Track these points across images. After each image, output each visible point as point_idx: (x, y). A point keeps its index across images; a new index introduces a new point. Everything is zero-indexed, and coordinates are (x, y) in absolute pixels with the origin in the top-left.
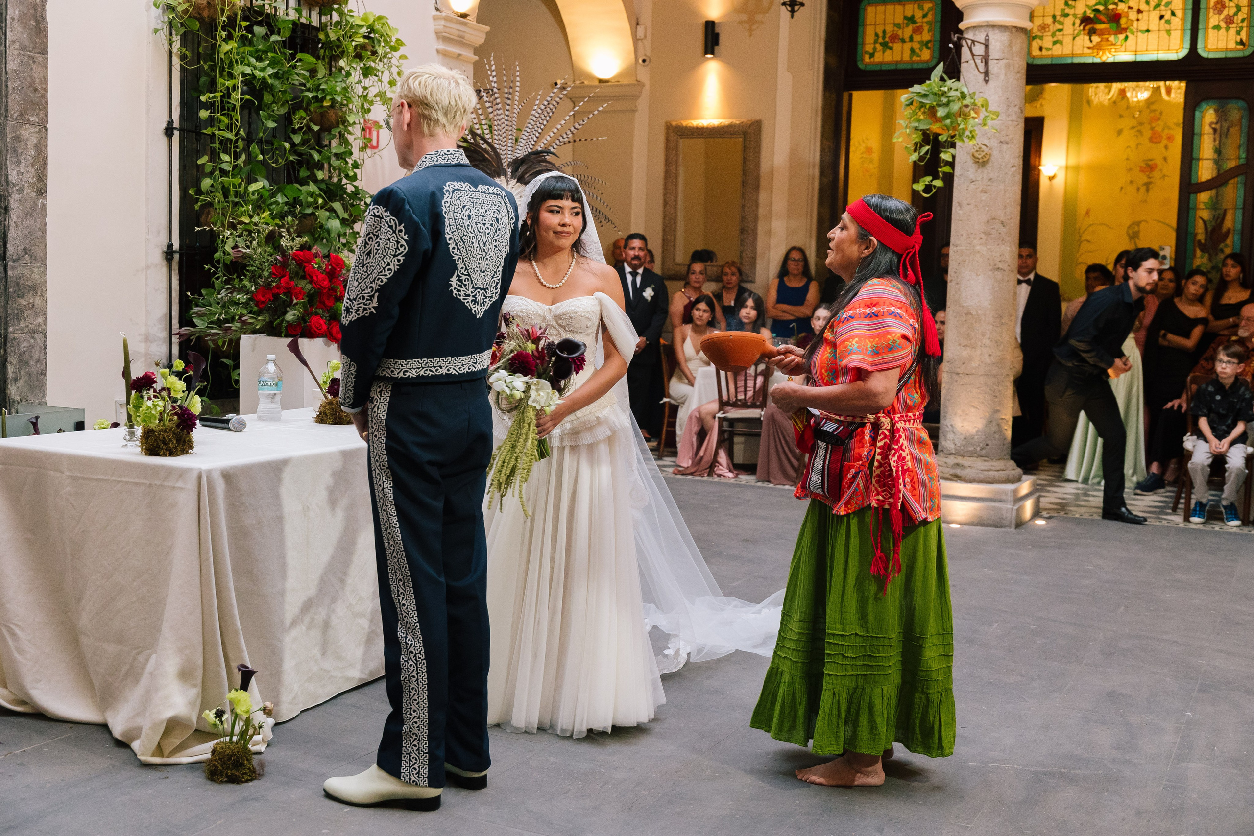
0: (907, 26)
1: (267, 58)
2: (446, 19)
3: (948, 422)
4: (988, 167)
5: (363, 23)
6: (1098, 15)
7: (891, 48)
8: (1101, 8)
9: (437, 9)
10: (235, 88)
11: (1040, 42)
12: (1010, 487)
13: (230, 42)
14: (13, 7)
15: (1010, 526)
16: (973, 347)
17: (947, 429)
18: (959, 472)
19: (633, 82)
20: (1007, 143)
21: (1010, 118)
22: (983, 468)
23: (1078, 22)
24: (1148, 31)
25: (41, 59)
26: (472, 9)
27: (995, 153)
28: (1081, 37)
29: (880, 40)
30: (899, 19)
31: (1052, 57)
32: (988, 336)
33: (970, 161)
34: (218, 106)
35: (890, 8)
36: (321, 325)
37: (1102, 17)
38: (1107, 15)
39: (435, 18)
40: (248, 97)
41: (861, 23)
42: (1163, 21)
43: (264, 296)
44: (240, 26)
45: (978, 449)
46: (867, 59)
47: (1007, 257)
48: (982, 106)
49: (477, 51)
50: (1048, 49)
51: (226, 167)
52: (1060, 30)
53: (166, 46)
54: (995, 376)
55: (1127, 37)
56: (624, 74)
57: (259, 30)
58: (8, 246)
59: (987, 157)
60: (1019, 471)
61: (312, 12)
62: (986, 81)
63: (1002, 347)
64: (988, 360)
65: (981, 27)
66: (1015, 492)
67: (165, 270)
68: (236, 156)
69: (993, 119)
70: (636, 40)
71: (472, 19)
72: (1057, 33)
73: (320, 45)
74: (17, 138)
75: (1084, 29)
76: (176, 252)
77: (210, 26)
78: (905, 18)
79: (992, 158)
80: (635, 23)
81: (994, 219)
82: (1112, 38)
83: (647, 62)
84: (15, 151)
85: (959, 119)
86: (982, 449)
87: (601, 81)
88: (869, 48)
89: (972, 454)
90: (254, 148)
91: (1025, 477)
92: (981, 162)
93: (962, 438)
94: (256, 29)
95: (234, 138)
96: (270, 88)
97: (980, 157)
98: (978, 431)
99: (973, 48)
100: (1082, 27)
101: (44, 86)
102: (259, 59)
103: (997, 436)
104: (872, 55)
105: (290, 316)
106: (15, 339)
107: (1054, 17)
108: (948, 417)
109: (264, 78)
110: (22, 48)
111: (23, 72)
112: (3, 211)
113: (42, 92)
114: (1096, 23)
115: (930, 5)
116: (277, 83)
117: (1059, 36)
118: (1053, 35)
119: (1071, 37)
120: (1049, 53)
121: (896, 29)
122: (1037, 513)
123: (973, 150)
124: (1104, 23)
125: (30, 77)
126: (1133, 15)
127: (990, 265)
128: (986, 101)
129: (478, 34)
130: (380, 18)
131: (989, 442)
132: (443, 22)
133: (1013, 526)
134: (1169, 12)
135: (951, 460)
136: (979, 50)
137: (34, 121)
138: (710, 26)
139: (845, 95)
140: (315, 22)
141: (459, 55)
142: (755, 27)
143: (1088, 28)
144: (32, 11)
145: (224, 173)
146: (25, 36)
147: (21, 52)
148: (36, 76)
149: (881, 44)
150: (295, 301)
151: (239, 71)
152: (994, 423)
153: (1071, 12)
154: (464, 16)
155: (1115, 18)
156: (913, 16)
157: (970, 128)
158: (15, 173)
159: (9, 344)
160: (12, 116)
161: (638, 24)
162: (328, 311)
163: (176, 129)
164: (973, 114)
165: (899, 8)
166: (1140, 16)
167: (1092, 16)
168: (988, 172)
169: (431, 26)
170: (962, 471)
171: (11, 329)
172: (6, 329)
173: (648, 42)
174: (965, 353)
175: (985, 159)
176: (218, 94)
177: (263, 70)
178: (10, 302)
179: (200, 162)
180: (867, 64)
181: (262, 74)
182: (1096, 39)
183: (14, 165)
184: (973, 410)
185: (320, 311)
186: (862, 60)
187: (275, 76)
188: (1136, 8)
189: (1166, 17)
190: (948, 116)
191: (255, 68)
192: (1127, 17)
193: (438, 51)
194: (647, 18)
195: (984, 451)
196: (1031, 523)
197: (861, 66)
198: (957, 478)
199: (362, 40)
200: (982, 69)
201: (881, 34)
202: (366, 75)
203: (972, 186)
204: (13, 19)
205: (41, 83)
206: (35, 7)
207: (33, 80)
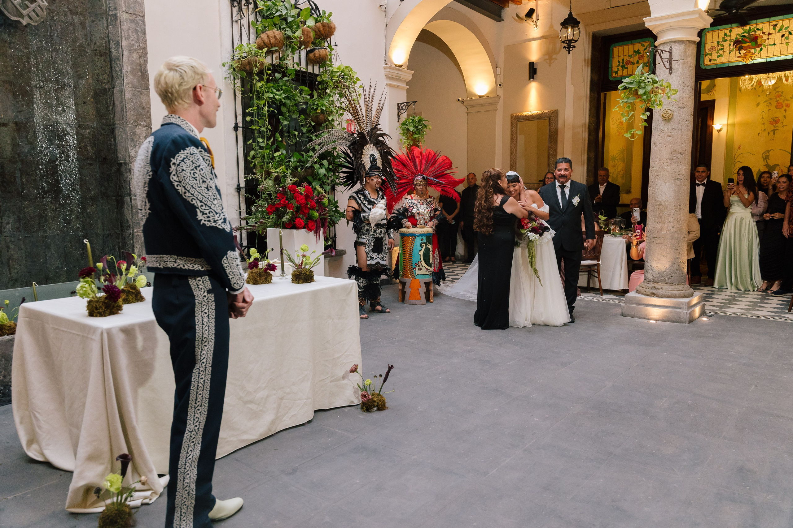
0: (635, 56)
1: (282, 90)
2: (390, 68)
3: (648, 264)
4: (672, 122)
5: (338, 70)
6: (744, 38)
7: (627, 68)
8: (746, 35)
9: (386, 64)
10: (264, 105)
11: (710, 57)
12: (686, 300)
13: (262, 82)
14: (127, 65)
15: (685, 322)
16: (663, 223)
17: (648, 268)
18: (655, 291)
19: (495, 95)
20: (683, 108)
21: (685, 93)
22: (669, 289)
23: (732, 43)
24: (774, 44)
25: (145, 92)
26: (405, 63)
27: (676, 114)
28: (734, 51)
29: (621, 64)
30: (631, 53)
31: (717, 64)
32: (672, 216)
33: (661, 119)
34: (255, 114)
35: (626, 47)
36: (301, 223)
37: (747, 40)
38: (749, 38)
39: (385, 68)
40: (272, 109)
41: (610, 56)
42: (784, 38)
43: (271, 209)
44: (267, 73)
45: (667, 279)
46: (614, 75)
47: (683, 172)
48: (667, 87)
49: (408, 84)
50: (714, 60)
51: (263, 145)
52: (722, 49)
53: (232, 86)
54: (677, 239)
55: (761, 49)
56: (491, 92)
57: (278, 75)
58: (131, 188)
59: (671, 116)
60: (692, 290)
61: (315, 67)
62: (671, 74)
63: (680, 222)
64: (672, 230)
65: (667, 42)
66: (689, 303)
67: (237, 197)
68: (268, 139)
69: (673, 94)
70: (496, 75)
71: (405, 67)
72: (720, 51)
73: (317, 83)
74: (134, 133)
75: (736, 47)
76: (243, 188)
77: (250, 74)
78: (635, 51)
79: (674, 117)
80: (495, 67)
81: (675, 151)
82: (752, 51)
83: (502, 86)
84: (133, 140)
85: (652, 95)
86: (669, 279)
87: (480, 97)
88: (615, 69)
89: (663, 282)
90: (277, 135)
91: (695, 293)
92: (667, 119)
93: (657, 273)
94: (277, 75)
95: (266, 130)
96: (284, 104)
97: (666, 116)
98: (666, 269)
99: (662, 55)
100: (734, 47)
101: (148, 106)
102: (278, 90)
103: (678, 272)
104: (616, 73)
105: (284, 219)
106: (138, 235)
107: (718, 42)
108: (649, 261)
109: (280, 100)
110: (134, 87)
111: (135, 99)
112: (128, 171)
113: (147, 109)
114: (743, 43)
115: (648, 43)
116: (288, 102)
117: (721, 53)
118: (717, 52)
119: (728, 52)
120: (716, 62)
121: (629, 58)
122: (703, 313)
123: (662, 113)
124: (748, 43)
125: (140, 101)
126: (765, 37)
127: (673, 177)
128: (669, 84)
129: (408, 75)
130: (347, 67)
131: (673, 275)
132: (388, 70)
133: (687, 322)
134: (788, 32)
135: (651, 285)
136: (666, 55)
137: (143, 124)
138: (532, 64)
139: (602, 95)
140: (316, 72)
141: (398, 86)
142: (552, 62)
143: (738, 46)
144: (138, 68)
145: (261, 148)
146: (135, 80)
147: (134, 89)
148: (143, 101)
149: (621, 66)
150: (288, 211)
151: (267, 97)
152: (676, 265)
153: (728, 38)
154: (400, 66)
155: (755, 39)
156: (639, 50)
157: (658, 99)
158: (133, 151)
159: (135, 238)
160: (130, 122)
161: (497, 67)
162: (305, 216)
163: (240, 127)
164: (660, 91)
165: (631, 47)
166: (770, 36)
167: (741, 39)
168: (672, 125)
169: (383, 72)
170: (657, 291)
171: (135, 230)
172: (133, 230)
173: (502, 76)
174: (658, 226)
175: (670, 118)
176: (255, 108)
177: (280, 95)
178: (134, 217)
179: (248, 143)
180: (614, 77)
181: (279, 97)
182: (743, 52)
183: (132, 147)
184: (663, 257)
185: (301, 216)
186: (612, 75)
187: (287, 98)
188: (767, 32)
189: (785, 36)
190: (645, 94)
191: (276, 95)
192: (762, 37)
193: (387, 85)
194: (501, 64)
195: (670, 280)
196: (699, 319)
197: (611, 79)
198: (654, 295)
199: (337, 79)
200: (668, 66)
201: (621, 62)
202: (341, 97)
203: (662, 133)
204: (127, 72)
205: (146, 104)
206: (140, 65)
207: (141, 103)
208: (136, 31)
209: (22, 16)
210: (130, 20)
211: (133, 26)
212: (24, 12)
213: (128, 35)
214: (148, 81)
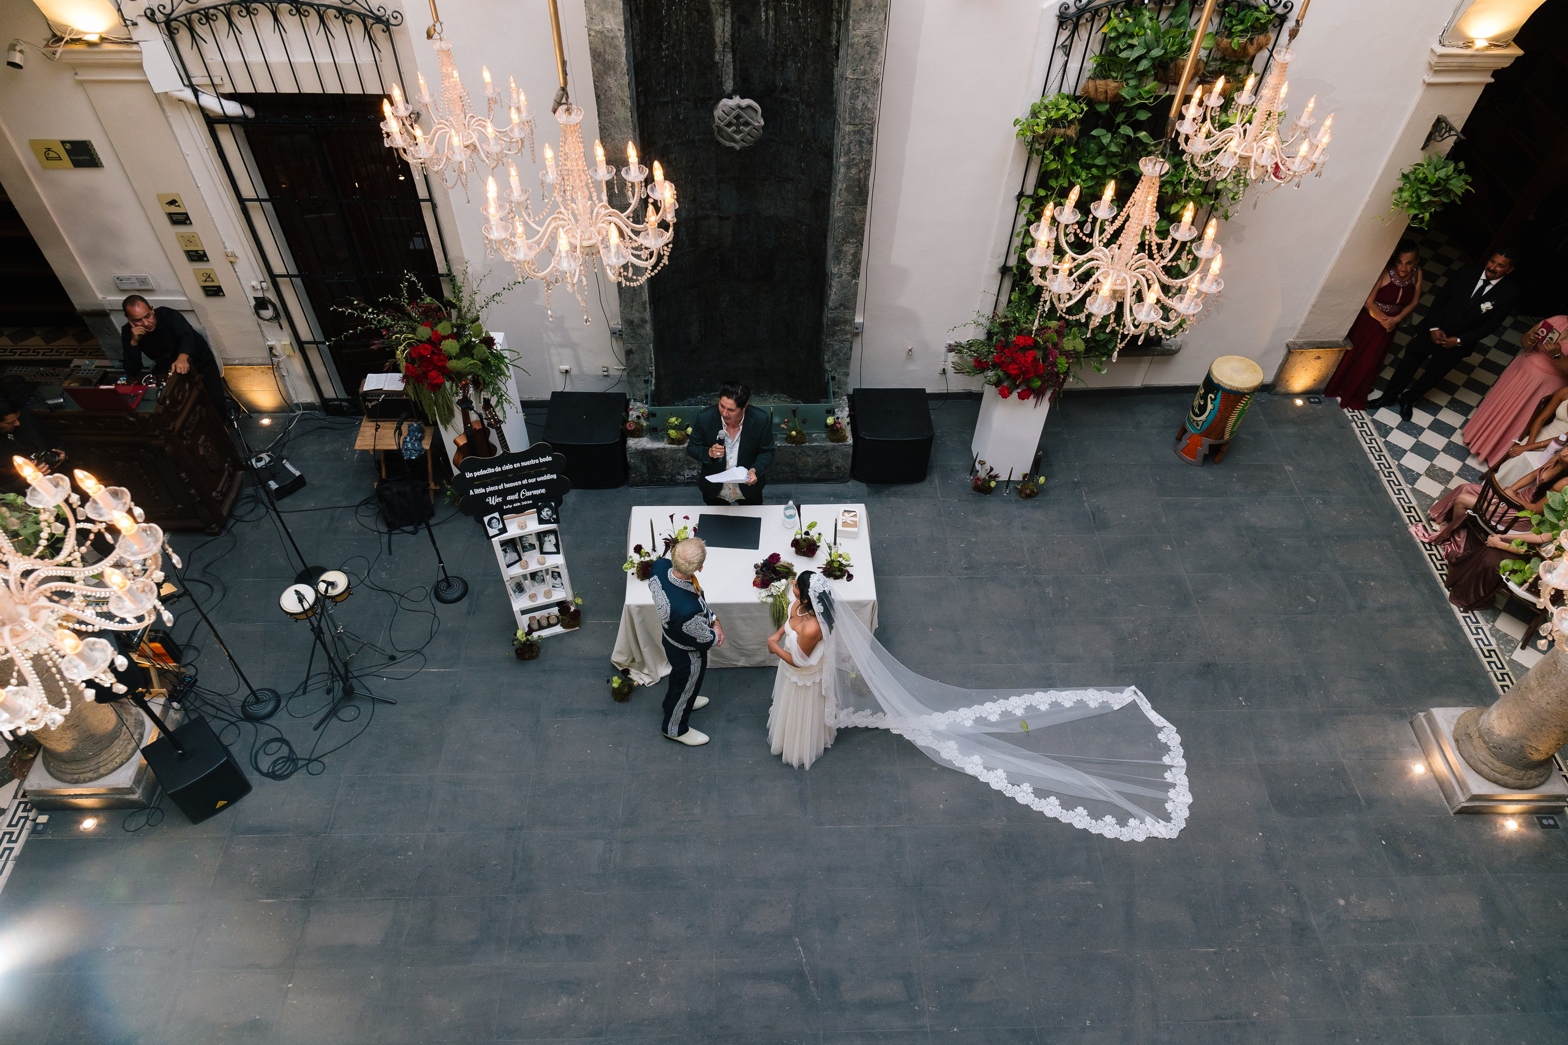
14: (841, 183)
15: (1452, 808)
22: (1482, 758)
25: (861, 208)
49: (1496, 73)
74: (840, 251)
84: (837, 258)
86: (1495, 746)
89: (1485, 742)
93: (1489, 727)
101: (862, 223)
103: (1515, 752)
106: (830, 344)
110: (848, 204)
111: (846, 218)
125: (852, 219)
129: (1504, 59)
131: (1505, 748)
133: (1454, 811)
137: (853, 241)
141: (1459, 82)
144: (857, 183)
146: (850, 198)
147: (845, 207)
148: (857, 218)
152: (1518, 743)
158: (836, 269)
159: (825, 345)
171: (828, 339)
172: (824, 340)
183: (835, 265)
193: (1426, 83)
195: (1495, 749)
198: (1459, 745)
205: (860, 221)
206: (859, 180)
207: (854, 220)
208: (860, 143)
209: (735, 141)
210: (854, 132)
211: (857, 137)
212: (738, 137)
213: (849, 149)
214: (867, 196)
